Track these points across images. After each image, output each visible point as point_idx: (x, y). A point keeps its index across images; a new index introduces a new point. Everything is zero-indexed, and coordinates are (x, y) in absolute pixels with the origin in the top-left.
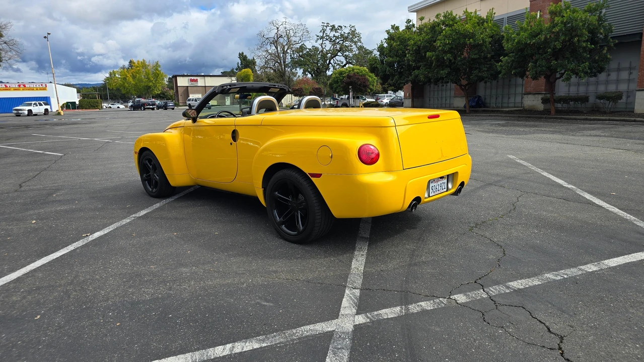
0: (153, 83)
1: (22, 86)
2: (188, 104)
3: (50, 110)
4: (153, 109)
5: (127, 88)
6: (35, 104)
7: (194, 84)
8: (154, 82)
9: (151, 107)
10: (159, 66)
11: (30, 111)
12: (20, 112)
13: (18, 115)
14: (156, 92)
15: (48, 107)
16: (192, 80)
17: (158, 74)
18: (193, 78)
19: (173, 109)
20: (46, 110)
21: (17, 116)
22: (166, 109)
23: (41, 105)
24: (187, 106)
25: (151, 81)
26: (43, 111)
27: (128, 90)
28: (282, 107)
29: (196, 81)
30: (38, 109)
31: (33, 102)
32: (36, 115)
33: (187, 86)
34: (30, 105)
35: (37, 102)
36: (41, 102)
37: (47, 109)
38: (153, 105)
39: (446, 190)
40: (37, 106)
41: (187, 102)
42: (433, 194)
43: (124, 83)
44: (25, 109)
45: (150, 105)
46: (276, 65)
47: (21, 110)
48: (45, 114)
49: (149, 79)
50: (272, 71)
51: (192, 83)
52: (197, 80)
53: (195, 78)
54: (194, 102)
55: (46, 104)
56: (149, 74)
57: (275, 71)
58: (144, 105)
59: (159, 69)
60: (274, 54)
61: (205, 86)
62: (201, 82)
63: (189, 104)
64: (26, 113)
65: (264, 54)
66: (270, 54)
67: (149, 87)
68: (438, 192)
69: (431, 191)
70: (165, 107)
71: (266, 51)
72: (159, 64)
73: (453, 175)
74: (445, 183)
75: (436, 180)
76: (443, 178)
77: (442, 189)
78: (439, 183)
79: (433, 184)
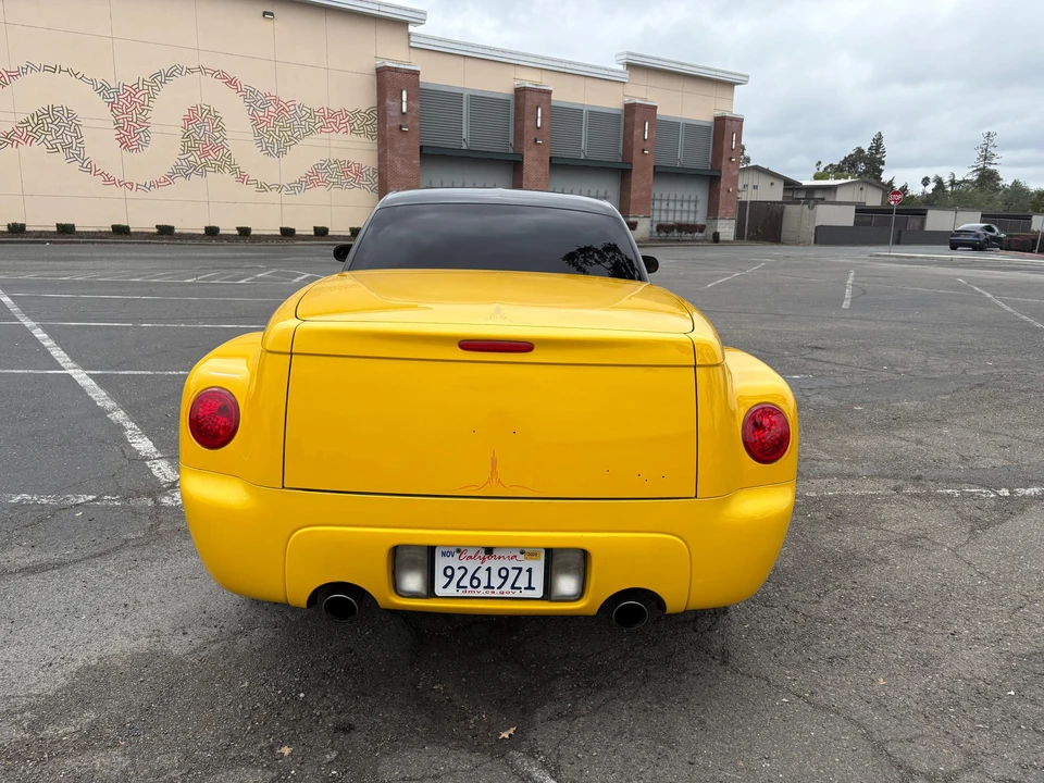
39: (539, 593)
42: (452, 590)
68: (482, 592)
69: (440, 580)
73: (585, 555)
74: (530, 570)
75: (471, 553)
76: (522, 553)
77: (513, 587)
78: (495, 565)
79: (454, 562)
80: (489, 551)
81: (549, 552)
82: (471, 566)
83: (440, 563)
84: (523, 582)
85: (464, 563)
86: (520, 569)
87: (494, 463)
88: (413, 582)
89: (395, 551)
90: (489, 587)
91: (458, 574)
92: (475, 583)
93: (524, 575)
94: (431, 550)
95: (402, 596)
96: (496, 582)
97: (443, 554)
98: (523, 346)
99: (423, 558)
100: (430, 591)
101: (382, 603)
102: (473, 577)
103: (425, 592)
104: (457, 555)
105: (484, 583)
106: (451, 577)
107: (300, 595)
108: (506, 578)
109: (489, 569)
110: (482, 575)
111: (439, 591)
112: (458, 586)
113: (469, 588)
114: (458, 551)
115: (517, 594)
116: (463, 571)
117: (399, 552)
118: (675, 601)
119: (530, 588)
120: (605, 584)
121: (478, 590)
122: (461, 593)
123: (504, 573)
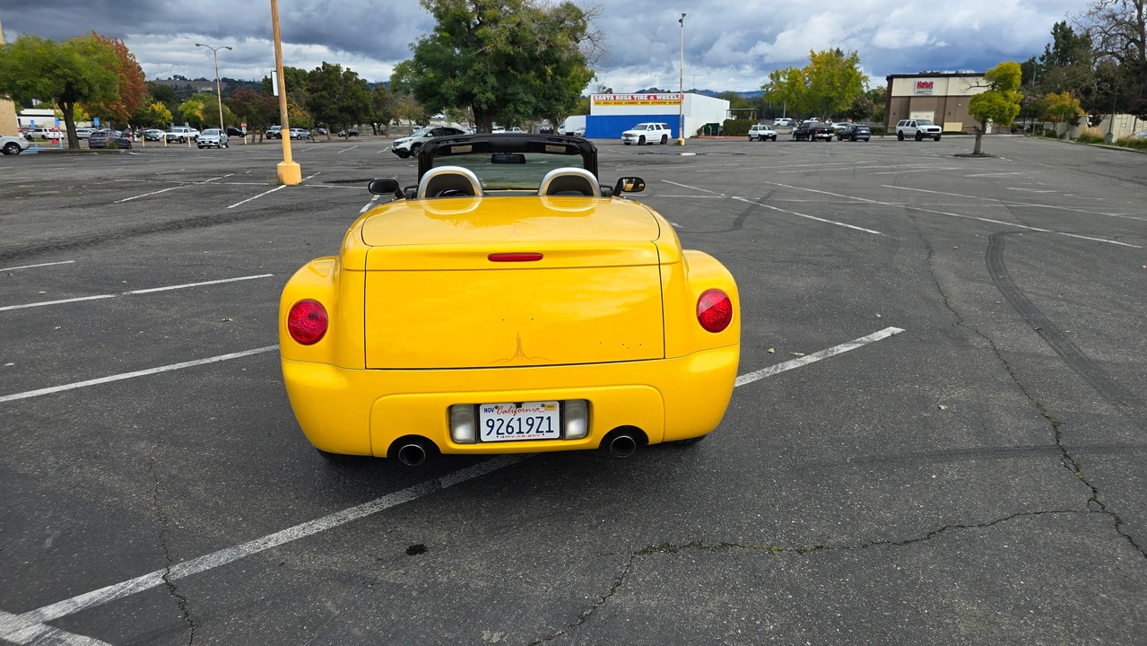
0: (839, 93)
1: (652, 98)
2: (897, 132)
3: (669, 136)
4: (828, 139)
5: (793, 102)
6: (652, 127)
7: (925, 91)
8: (840, 90)
9: (826, 135)
10: (857, 61)
11: (642, 138)
12: (630, 138)
13: (628, 143)
14: (841, 107)
15: (668, 132)
16: (921, 85)
17: (851, 76)
18: (923, 80)
19: (867, 140)
20: (665, 137)
21: (626, 144)
22: (855, 140)
23: (658, 128)
24: (895, 134)
25: (835, 88)
26: (660, 138)
27: (794, 105)
28: (1110, 143)
29: (930, 85)
30: (654, 135)
31: (649, 124)
32: (650, 144)
33: (910, 97)
34: (645, 128)
35: (654, 124)
36: (660, 124)
37: (666, 135)
38: (828, 132)
39: (556, 434)
40: (653, 129)
41: (897, 127)
42: (493, 437)
43: (790, 93)
44: (636, 133)
45: (824, 132)
46: (1129, 46)
47: (631, 135)
48: (662, 143)
49: (832, 84)
50: (1118, 62)
51: (921, 90)
52: (932, 83)
53: (928, 80)
54: (910, 127)
55: (665, 127)
56: (833, 76)
57: (1122, 60)
58: (813, 132)
59: (856, 66)
60: (1130, 23)
61: (946, 97)
62: (939, 88)
63: (901, 131)
64: (637, 139)
65: (1103, 23)
66: (1119, 23)
67: (831, 99)
68: (515, 436)
69: (484, 429)
70: (852, 136)
71: (1108, 17)
72: (858, 55)
73: (588, 404)
74: (549, 418)
75: (506, 408)
76: (543, 406)
77: (537, 431)
78: (524, 416)
79: (494, 416)
80: (519, 405)
81: (562, 403)
82: (507, 418)
83: (484, 417)
84: (544, 427)
85: (501, 416)
86: (542, 418)
87: (519, 340)
88: (462, 432)
89: (451, 408)
90: (520, 432)
91: (497, 424)
92: (510, 430)
93: (545, 422)
94: (477, 407)
95: (457, 443)
96: (525, 428)
97: (486, 410)
98: (536, 257)
99: (471, 415)
100: (478, 439)
101: (443, 450)
102: (508, 426)
103: (473, 440)
104: (496, 410)
105: (517, 430)
106: (492, 427)
107: (381, 447)
108: (532, 425)
109: (519, 419)
110: (515, 424)
111: (484, 437)
112: (498, 433)
113: (506, 434)
114: (496, 407)
115: (541, 436)
116: (501, 422)
117: (454, 410)
118: (654, 436)
119: (550, 431)
120: (604, 424)
121: (512, 435)
122: (500, 438)
123: (530, 422)
